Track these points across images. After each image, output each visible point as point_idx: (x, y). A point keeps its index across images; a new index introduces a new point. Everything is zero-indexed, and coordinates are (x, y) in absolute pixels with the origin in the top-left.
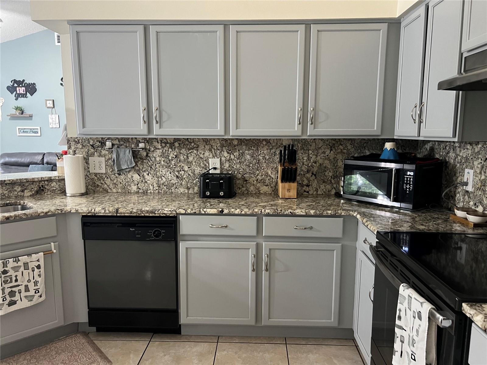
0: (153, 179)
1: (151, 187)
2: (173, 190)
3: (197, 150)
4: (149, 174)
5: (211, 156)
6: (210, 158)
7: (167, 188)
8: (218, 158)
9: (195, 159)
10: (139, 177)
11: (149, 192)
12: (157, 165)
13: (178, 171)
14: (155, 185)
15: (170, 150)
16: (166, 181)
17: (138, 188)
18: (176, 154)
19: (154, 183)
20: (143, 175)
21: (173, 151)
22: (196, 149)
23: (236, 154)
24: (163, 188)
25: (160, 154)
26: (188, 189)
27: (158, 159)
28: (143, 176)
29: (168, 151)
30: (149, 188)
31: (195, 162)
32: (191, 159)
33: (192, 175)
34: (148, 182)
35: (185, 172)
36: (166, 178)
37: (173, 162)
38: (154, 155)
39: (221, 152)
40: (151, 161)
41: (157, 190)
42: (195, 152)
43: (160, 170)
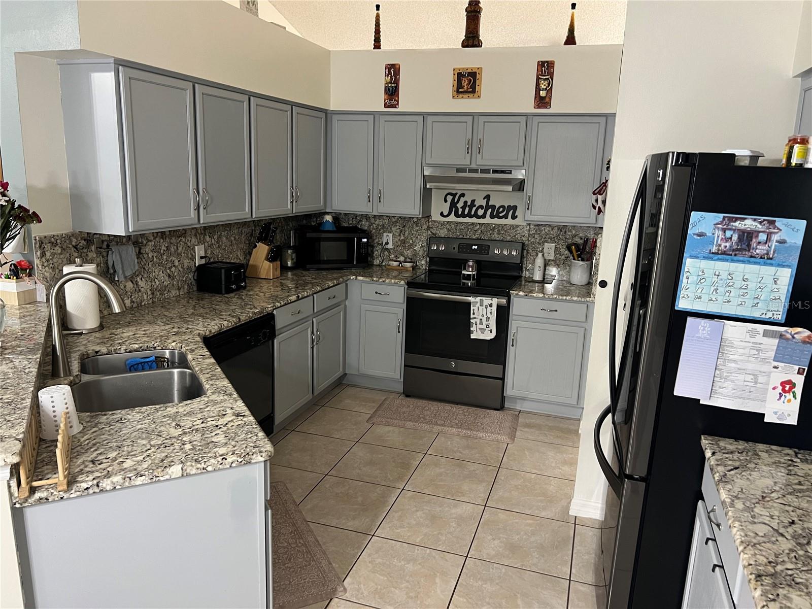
0: (147, 285)
1: (145, 297)
2: (166, 295)
3: (185, 237)
4: (143, 279)
5: (196, 243)
6: (196, 245)
7: (160, 294)
8: (202, 244)
9: (184, 249)
10: (132, 285)
11: (143, 304)
12: (150, 264)
13: (170, 268)
14: (149, 293)
15: (162, 241)
16: (159, 284)
17: (132, 302)
18: (166, 245)
19: (148, 290)
20: (137, 281)
21: (164, 242)
22: (184, 235)
23: (216, 237)
24: (157, 295)
25: (152, 248)
26: (179, 289)
27: (150, 256)
28: (137, 283)
29: (160, 242)
30: (144, 298)
31: (184, 253)
32: (180, 249)
33: (181, 270)
34: (142, 289)
35: (175, 267)
36: (159, 279)
37: (165, 257)
38: (147, 250)
39: (204, 236)
40: (144, 260)
41: (151, 298)
42: (184, 240)
43: (153, 270)
